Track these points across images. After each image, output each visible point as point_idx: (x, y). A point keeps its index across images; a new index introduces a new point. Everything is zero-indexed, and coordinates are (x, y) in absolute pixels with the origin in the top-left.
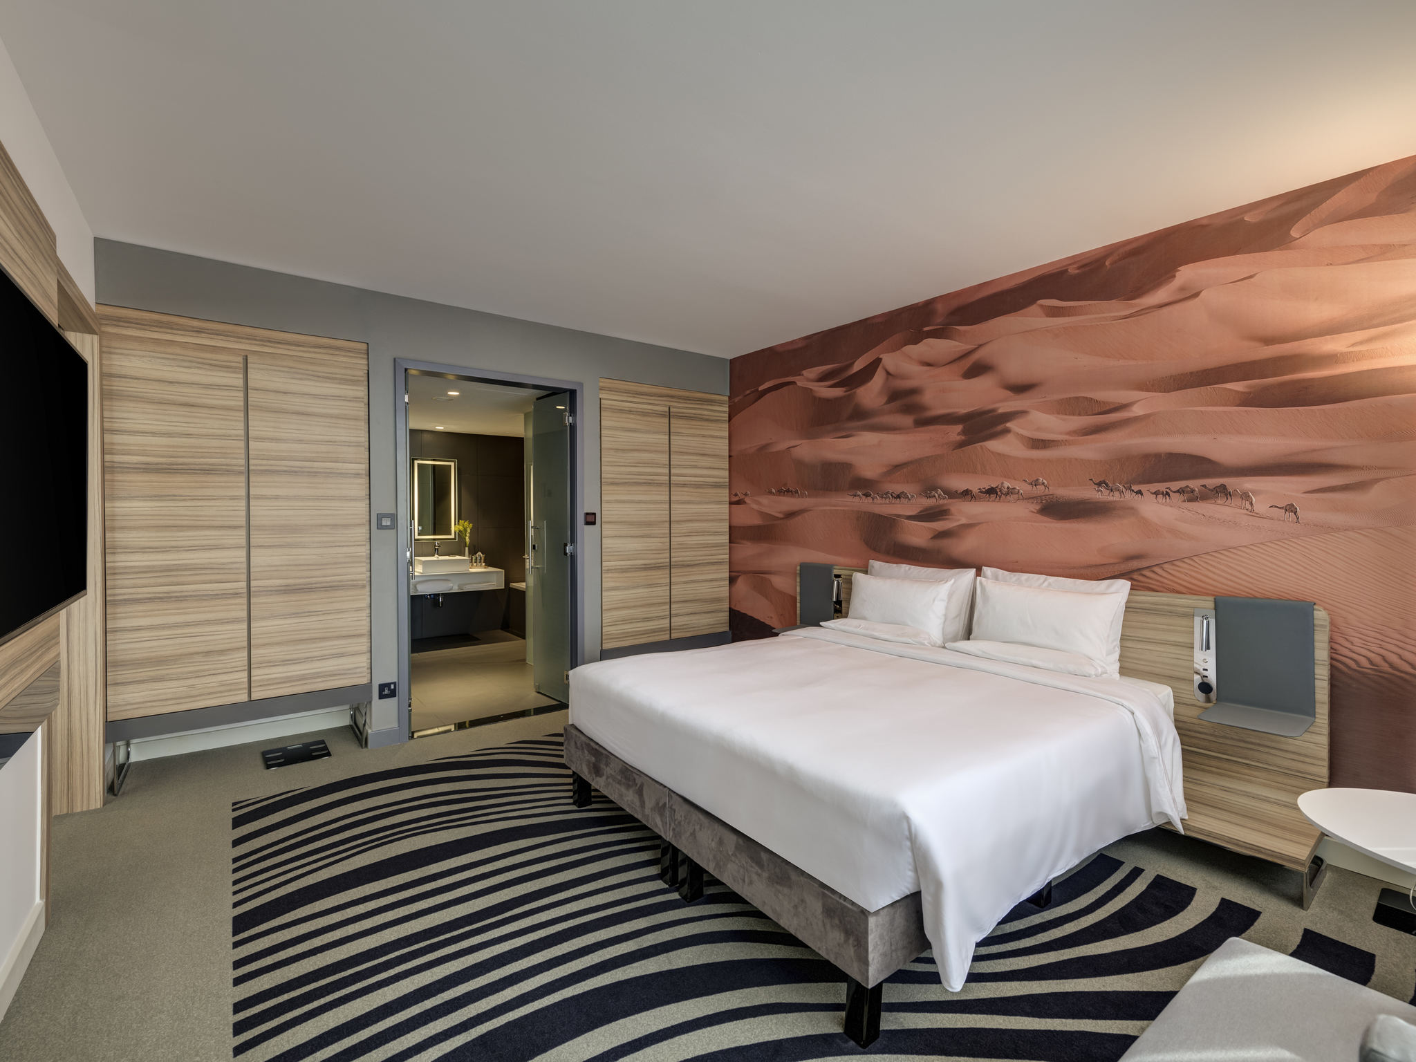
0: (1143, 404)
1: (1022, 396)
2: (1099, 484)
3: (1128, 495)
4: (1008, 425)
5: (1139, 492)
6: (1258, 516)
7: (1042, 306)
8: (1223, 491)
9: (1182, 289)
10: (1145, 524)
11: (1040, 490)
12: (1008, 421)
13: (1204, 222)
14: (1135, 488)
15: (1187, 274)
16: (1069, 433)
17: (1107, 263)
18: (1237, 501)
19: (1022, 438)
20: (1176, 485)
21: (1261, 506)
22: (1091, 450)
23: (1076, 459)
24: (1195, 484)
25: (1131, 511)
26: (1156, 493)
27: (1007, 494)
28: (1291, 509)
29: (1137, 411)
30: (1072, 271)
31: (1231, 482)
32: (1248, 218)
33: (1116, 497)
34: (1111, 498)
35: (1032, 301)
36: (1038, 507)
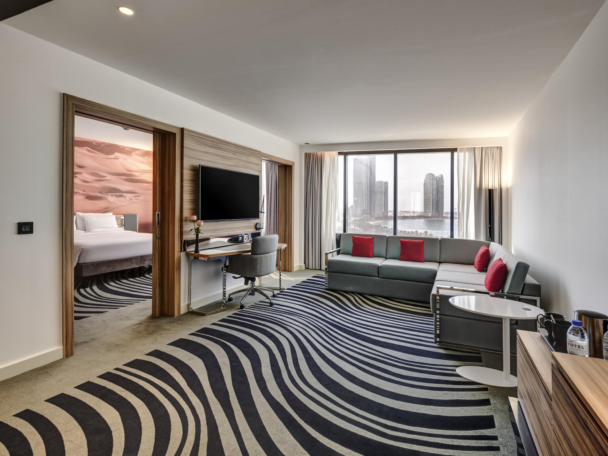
0: (109, 177)
1: (81, 169)
2: (100, 193)
3: (106, 195)
4: (77, 175)
5: (108, 195)
6: (127, 200)
7: (86, 148)
8: (122, 196)
9: (116, 157)
10: (109, 201)
11: (85, 193)
12: (76, 174)
13: (120, 146)
14: (107, 194)
15: (116, 154)
16: (93, 180)
17: (102, 145)
18: (124, 198)
19: (81, 179)
20: (114, 194)
21: (127, 199)
22: (98, 185)
23: (95, 187)
24: (117, 194)
25: (107, 199)
26: (111, 195)
27: (76, 193)
28: (131, 199)
29: (107, 178)
30: (94, 143)
31: (123, 194)
32: (126, 149)
33: (103, 195)
34: (102, 196)
35: (84, 146)
36: (85, 197)
